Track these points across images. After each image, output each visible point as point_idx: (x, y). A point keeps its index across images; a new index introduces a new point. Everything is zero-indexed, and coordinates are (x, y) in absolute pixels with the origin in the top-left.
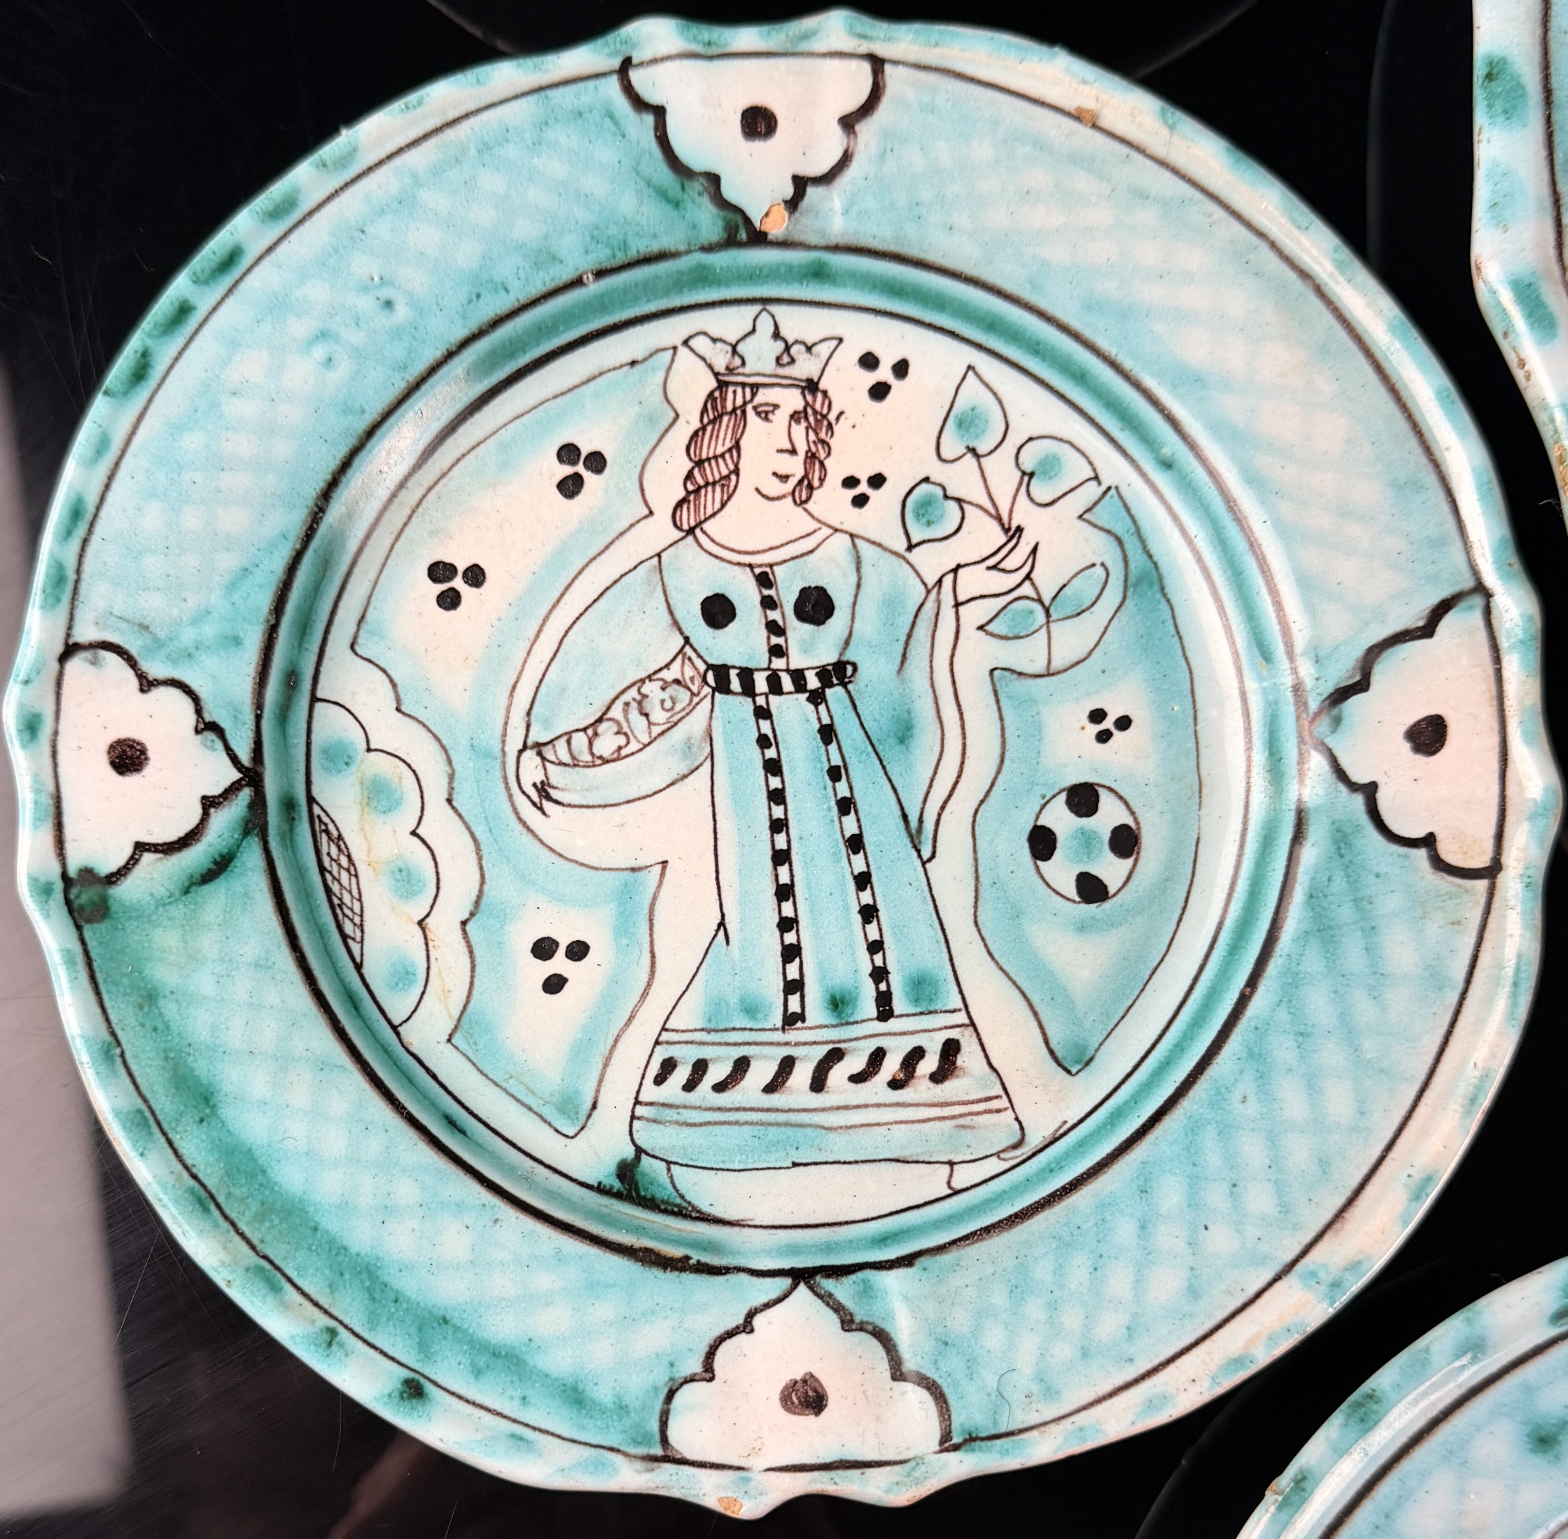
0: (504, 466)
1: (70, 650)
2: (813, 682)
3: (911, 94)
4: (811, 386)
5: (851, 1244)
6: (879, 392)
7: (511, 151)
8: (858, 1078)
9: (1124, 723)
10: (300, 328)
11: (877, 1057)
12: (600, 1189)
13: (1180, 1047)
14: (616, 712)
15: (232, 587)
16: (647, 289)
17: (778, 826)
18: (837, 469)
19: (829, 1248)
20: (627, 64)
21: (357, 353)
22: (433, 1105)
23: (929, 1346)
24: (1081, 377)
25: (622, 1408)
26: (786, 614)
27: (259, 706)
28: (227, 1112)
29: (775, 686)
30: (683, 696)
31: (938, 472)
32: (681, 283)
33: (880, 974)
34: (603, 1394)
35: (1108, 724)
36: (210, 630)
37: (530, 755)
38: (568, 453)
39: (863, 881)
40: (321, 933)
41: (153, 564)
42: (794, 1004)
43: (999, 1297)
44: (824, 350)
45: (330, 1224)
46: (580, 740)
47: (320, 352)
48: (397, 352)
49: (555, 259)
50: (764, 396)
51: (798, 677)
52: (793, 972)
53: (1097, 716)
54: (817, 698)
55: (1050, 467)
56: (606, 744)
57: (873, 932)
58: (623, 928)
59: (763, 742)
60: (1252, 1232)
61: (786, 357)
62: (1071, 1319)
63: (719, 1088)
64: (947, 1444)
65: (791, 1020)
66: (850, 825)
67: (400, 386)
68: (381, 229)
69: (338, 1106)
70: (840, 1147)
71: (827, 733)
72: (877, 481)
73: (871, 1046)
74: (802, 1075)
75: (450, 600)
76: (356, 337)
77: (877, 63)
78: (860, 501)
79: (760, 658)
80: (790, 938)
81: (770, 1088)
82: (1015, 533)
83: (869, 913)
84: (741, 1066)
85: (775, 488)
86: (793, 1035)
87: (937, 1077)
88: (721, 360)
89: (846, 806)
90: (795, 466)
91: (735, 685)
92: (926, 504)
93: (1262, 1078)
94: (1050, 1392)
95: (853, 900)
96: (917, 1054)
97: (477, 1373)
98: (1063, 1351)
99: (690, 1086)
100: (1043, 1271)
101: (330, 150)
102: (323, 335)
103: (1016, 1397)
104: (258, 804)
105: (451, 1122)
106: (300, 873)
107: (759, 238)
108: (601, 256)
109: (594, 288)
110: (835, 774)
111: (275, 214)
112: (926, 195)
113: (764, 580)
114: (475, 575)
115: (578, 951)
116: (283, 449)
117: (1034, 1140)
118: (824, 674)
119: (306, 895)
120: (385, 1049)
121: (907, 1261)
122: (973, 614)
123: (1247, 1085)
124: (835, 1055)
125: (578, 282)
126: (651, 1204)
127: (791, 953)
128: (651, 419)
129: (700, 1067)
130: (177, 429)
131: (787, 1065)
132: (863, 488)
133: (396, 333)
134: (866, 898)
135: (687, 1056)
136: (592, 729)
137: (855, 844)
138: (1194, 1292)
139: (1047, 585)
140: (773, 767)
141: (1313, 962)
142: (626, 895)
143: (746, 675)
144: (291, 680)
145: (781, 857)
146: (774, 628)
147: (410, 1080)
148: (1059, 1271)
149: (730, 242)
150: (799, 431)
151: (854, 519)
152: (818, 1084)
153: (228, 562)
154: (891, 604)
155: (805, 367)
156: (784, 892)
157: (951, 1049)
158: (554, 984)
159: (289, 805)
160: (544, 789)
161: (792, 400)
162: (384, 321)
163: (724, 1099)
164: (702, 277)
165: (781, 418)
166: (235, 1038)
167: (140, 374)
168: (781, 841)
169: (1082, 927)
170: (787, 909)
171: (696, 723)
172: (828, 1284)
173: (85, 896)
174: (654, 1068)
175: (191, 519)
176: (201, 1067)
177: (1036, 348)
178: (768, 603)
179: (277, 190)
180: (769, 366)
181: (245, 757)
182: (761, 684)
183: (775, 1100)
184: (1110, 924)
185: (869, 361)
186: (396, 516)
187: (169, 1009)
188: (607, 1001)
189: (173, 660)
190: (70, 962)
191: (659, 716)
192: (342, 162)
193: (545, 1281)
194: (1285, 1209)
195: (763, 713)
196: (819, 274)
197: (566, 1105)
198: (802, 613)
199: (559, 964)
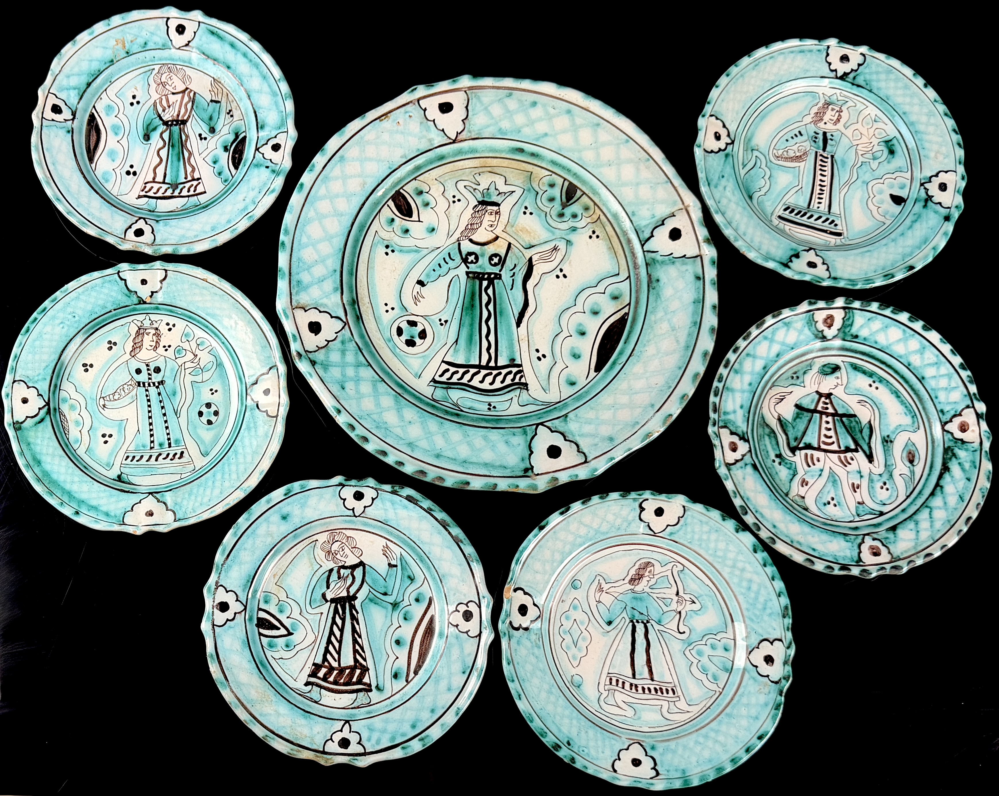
0: (97, 345)
1: (14, 381)
2: (157, 384)
3: (172, 276)
4: (157, 329)
5: (161, 488)
6: (170, 330)
7: (97, 288)
8: (164, 459)
9: (216, 391)
10: (58, 321)
11: (168, 455)
12: (114, 480)
13: (224, 451)
14: (118, 391)
15: (44, 369)
16: (124, 312)
17: (149, 412)
18: (162, 344)
19: (156, 489)
20: (119, 272)
21: (68, 326)
22: (82, 464)
23: (173, 504)
24: (207, 327)
25: (116, 516)
26: (152, 372)
27: (49, 391)
28: (42, 464)
29: (149, 385)
30: (131, 387)
31: (181, 344)
32: (130, 311)
33: (169, 439)
34: (112, 514)
35: (213, 391)
36: (40, 377)
37: (102, 399)
38: (110, 342)
39: (166, 422)
40: (61, 433)
41: (30, 365)
42: (152, 445)
43: (187, 496)
44: (159, 322)
45: (62, 484)
46: (111, 396)
47: (61, 326)
48: (76, 325)
49: (106, 307)
50: (147, 331)
51: (154, 383)
52: (152, 439)
53: (211, 390)
54: (157, 387)
55: (202, 343)
56: (116, 397)
57: (168, 431)
58: (119, 431)
59: (147, 396)
60: (232, 482)
61: (152, 323)
62: (199, 499)
63: (137, 461)
64: (175, 521)
65: (151, 448)
66: (163, 411)
67: (77, 331)
68: (73, 303)
69: (64, 464)
70: (160, 471)
71: (159, 394)
72: (169, 346)
73: (167, 453)
74: (153, 458)
75: (87, 370)
76: (68, 323)
77: (166, 271)
78: (166, 350)
79: (147, 380)
80: (152, 433)
81: (147, 461)
82: (196, 356)
83: (167, 428)
84: (142, 457)
85: (150, 348)
86: (152, 451)
87: (179, 458)
88: (139, 324)
89: (163, 408)
90: (154, 344)
91: (142, 385)
92: (179, 350)
93: (236, 455)
94: (194, 511)
95: (164, 425)
96: (176, 454)
97: (89, 510)
98: (197, 504)
99: (132, 461)
100: (195, 491)
101: (62, 289)
102: (62, 323)
103: (188, 512)
104: (49, 409)
105: (85, 467)
106: (57, 422)
107: (145, 303)
108: (115, 307)
109: (114, 312)
110: (161, 402)
111: (53, 301)
112: (176, 294)
113: (147, 365)
114: (91, 366)
115: (110, 436)
116: (54, 344)
117: (197, 469)
118: (159, 383)
119: (58, 426)
120: (73, 454)
121: (170, 490)
122: (188, 371)
123: (234, 456)
124: (160, 454)
125: (110, 311)
126: (123, 482)
127: (152, 435)
128: (126, 336)
129: (134, 457)
130: (34, 341)
131: (151, 456)
132: (167, 348)
133: (76, 322)
134: (166, 425)
135: (131, 455)
136: (114, 394)
137: (164, 415)
138: (221, 493)
139: (202, 365)
140: (149, 401)
141: (246, 434)
142: (120, 425)
143: (144, 383)
144: (56, 386)
145: (150, 417)
146: (149, 374)
147: (77, 460)
148: (198, 491)
149: (140, 303)
150: (154, 337)
151: (165, 353)
152: (156, 460)
153: (44, 365)
154: (172, 369)
155: (156, 325)
156: (151, 424)
157: (182, 453)
158: (106, 442)
159: (55, 409)
160: (104, 406)
161: (153, 331)
162: (74, 319)
163: (138, 463)
164: (135, 310)
165: (151, 335)
166: (44, 451)
167: (27, 331)
168: (150, 414)
169: (208, 430)
170: (151, 427)
171: (134, 393)
172: (155, 495)
173: (17, 426)
174: (125, 457)
175: (37, 357)
176: (38, 457)
177: (198, 322)
178: (148, 370)
179: (53, 297)
180: (149, 325)
181: (47, 401)
182: (147, 385)
183: (148, 463)
184: (213, 429)
185: (168, 324)
186: (76, 355)
187: (32, 446)
188: (116, 445)
189: (33, 383)
190: (14, 437)
191: (127, 391)
192: (65, 291)
193: (102, 495)
194: (238, 478)
195: (147, 390)
196: (157, 308)
197: (108, 465)
198: (154, 372)
199: (107, 438)
